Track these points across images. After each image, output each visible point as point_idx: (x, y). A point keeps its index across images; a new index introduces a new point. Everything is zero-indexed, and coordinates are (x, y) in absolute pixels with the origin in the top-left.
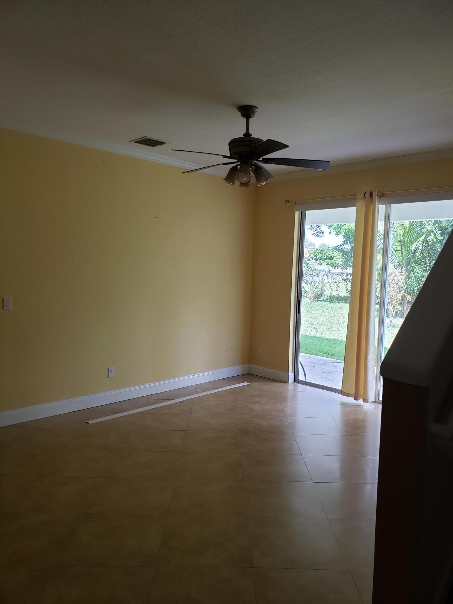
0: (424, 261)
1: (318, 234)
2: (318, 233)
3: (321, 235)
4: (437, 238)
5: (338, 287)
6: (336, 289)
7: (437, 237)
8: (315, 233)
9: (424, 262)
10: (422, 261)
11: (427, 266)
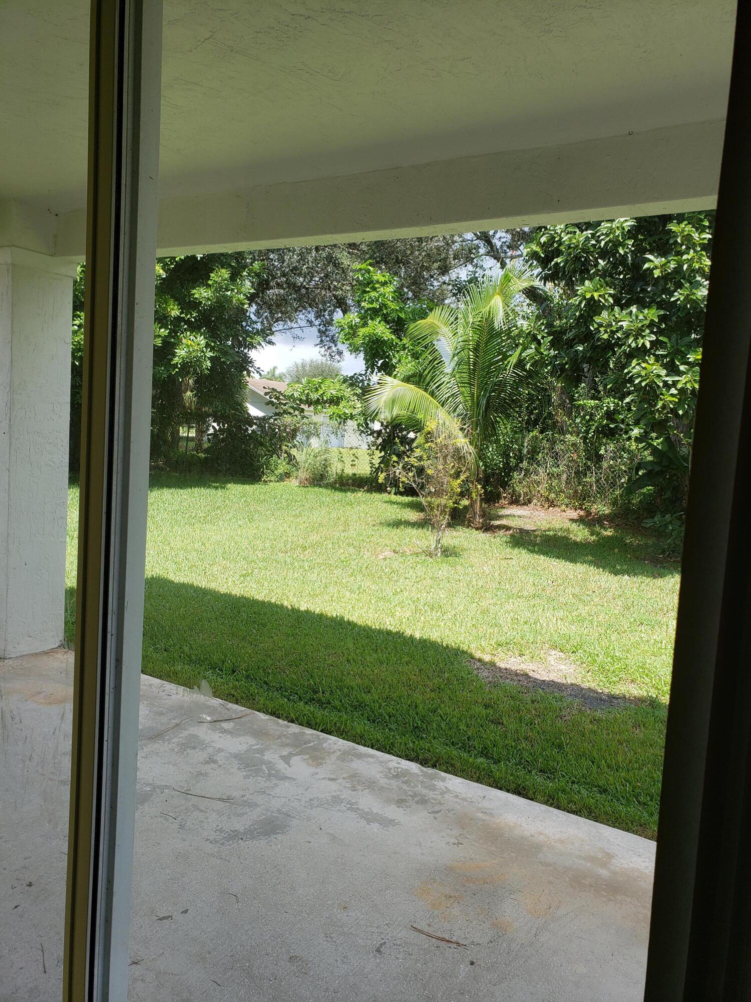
0: (517, 409)
1: (332, 357)
2: (333, 354)
3: (339, 359)
4: (543, 354)
5: (355, 459)
6: (351, 463)
7: (542, 350)
8: (328, 354)
9: (517, 412)
10: (514, 410)
11: (522, 420)
